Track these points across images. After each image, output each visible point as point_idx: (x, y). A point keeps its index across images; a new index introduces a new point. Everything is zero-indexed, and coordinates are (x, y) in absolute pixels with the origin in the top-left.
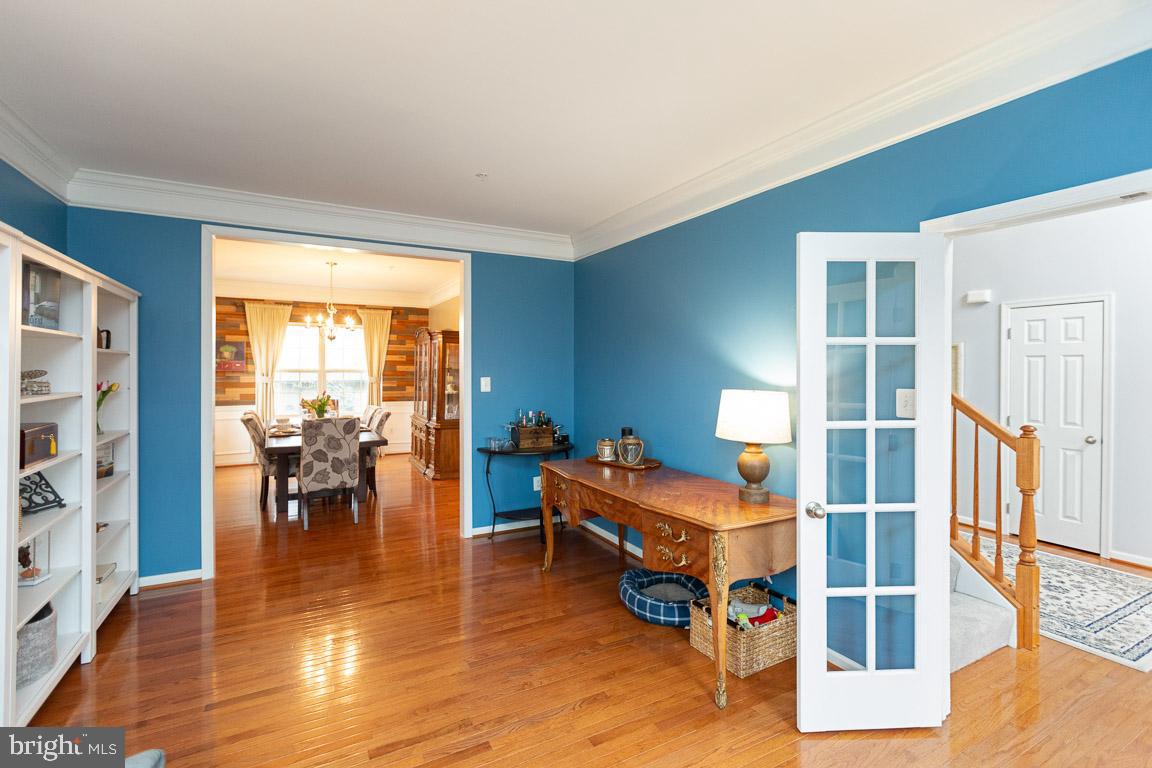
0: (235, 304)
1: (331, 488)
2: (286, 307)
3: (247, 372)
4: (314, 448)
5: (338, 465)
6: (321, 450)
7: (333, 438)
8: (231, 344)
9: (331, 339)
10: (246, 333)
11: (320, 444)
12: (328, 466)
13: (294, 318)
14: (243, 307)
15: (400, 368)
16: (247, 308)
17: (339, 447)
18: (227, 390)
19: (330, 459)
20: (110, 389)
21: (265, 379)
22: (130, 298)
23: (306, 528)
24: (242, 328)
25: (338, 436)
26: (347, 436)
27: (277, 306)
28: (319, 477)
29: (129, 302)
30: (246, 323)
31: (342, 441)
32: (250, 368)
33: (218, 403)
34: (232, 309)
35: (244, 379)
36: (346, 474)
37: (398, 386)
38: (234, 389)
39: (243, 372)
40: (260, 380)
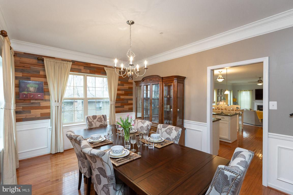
0: (37, 58)
2: (69, 63)
3: (46, 100)
8: (34, 82)
10: (45, 77)
13: (72, 70)
14: (43, 60)
15: (122, 97)
16: (45, 61)
18: (32, 111)
21: (57, 104)
24: (42, 73)
27: (63, 62)
30: (44, 70)
32: (47, 97)
33: (18, 120)
35: (43, 104)
37: (121, 105)
38: (37, 110)
39: (42, 100)
40: (53, 104)
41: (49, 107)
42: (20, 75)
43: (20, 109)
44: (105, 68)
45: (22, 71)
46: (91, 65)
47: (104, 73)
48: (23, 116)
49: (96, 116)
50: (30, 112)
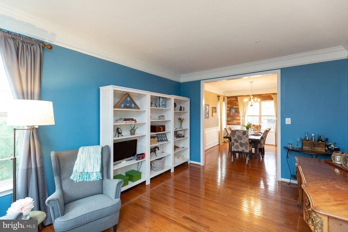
0: (235, 98)
1: (240, 151)
3: (238, 116)
4: (234, 138)
5: (241, 145)
6: (236, 139)
7: (239, 136)
8: (234, 108)
9: (251, 106)
10: (238, 105)
11: (236, 137)
12: (238, 144)
14: (237, 98)
17: (241, 139)
18: (234, 121)
19: (239, 142)
20: (183, 119)
21: (243, 118)
22: (187, 100)
23: (232, 161)
25: (241, 136)
26: (244, 136)
27: (246, 97)
28: (236, 147)
29: (188, 101)
30: (238, 103)
31: (242, 137)
34: (235, 99)
35: (238, 118)
36: (244, 148)
38: (235, 121)
39: (237, 116)
40: (241, 118)
41: (240, 120)
42: (230, 106)
43: (229, 119)
44: (272, 96)
45: (230, 104)
46: (263, 95)
47: (272, 99)
48: (230, 123)
49: (255, 125)
50: (233, 121)
